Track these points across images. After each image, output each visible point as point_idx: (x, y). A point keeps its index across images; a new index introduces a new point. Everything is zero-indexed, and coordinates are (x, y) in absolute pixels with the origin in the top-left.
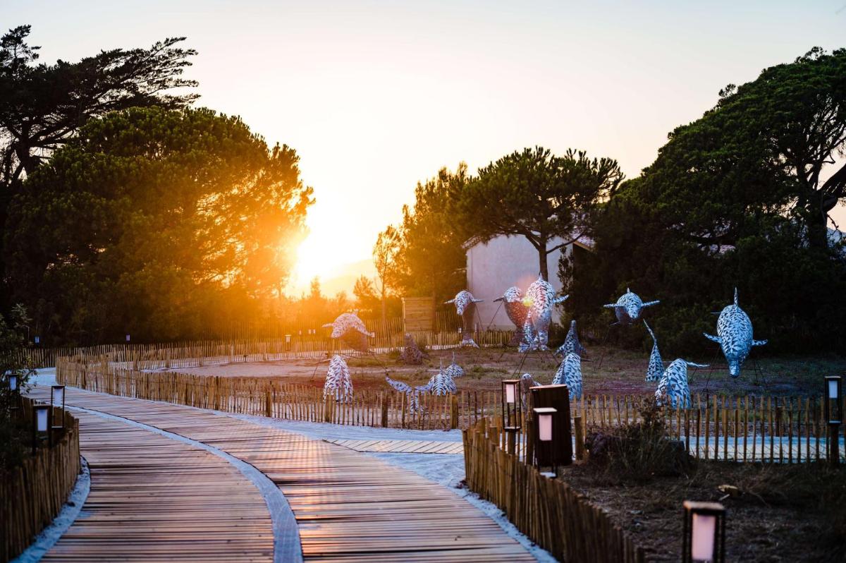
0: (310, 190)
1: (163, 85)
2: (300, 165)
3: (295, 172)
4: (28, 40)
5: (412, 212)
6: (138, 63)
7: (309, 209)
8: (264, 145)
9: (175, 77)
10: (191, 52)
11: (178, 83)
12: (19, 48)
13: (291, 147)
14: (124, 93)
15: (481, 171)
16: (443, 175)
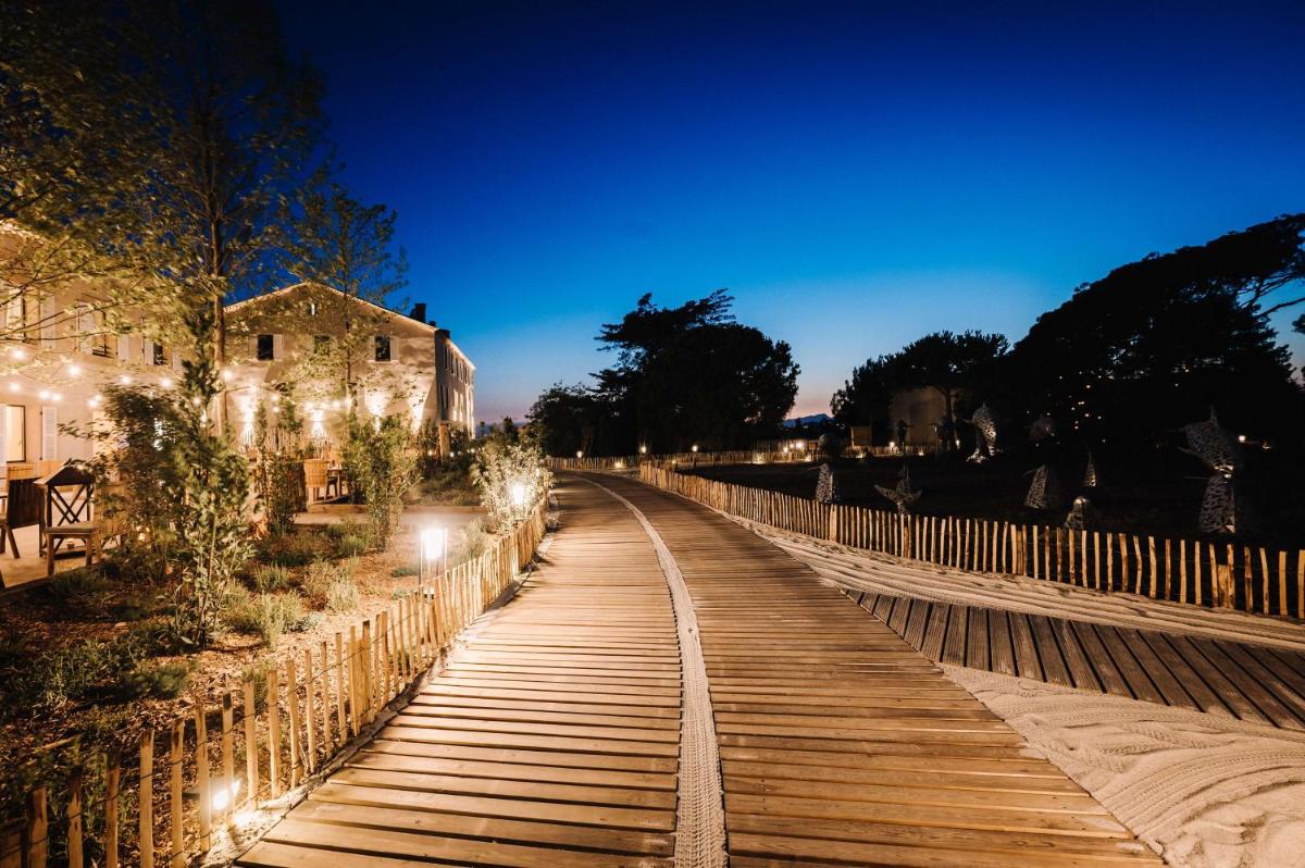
0: (797, 366)
1: (717, 319)
2: (791, 352)
3: (789, 357)
4: (652, 301)
5: (851, 384)
6: (705, 307)
7: (797, 377)
8: (770, 342)
9: (724, 314)
10: (731, 298)
11: (726, 317)
12: (647, 306)
13: (786, 342)
14: (698, 325)
15: (906, 349)
16: (869, 362)
